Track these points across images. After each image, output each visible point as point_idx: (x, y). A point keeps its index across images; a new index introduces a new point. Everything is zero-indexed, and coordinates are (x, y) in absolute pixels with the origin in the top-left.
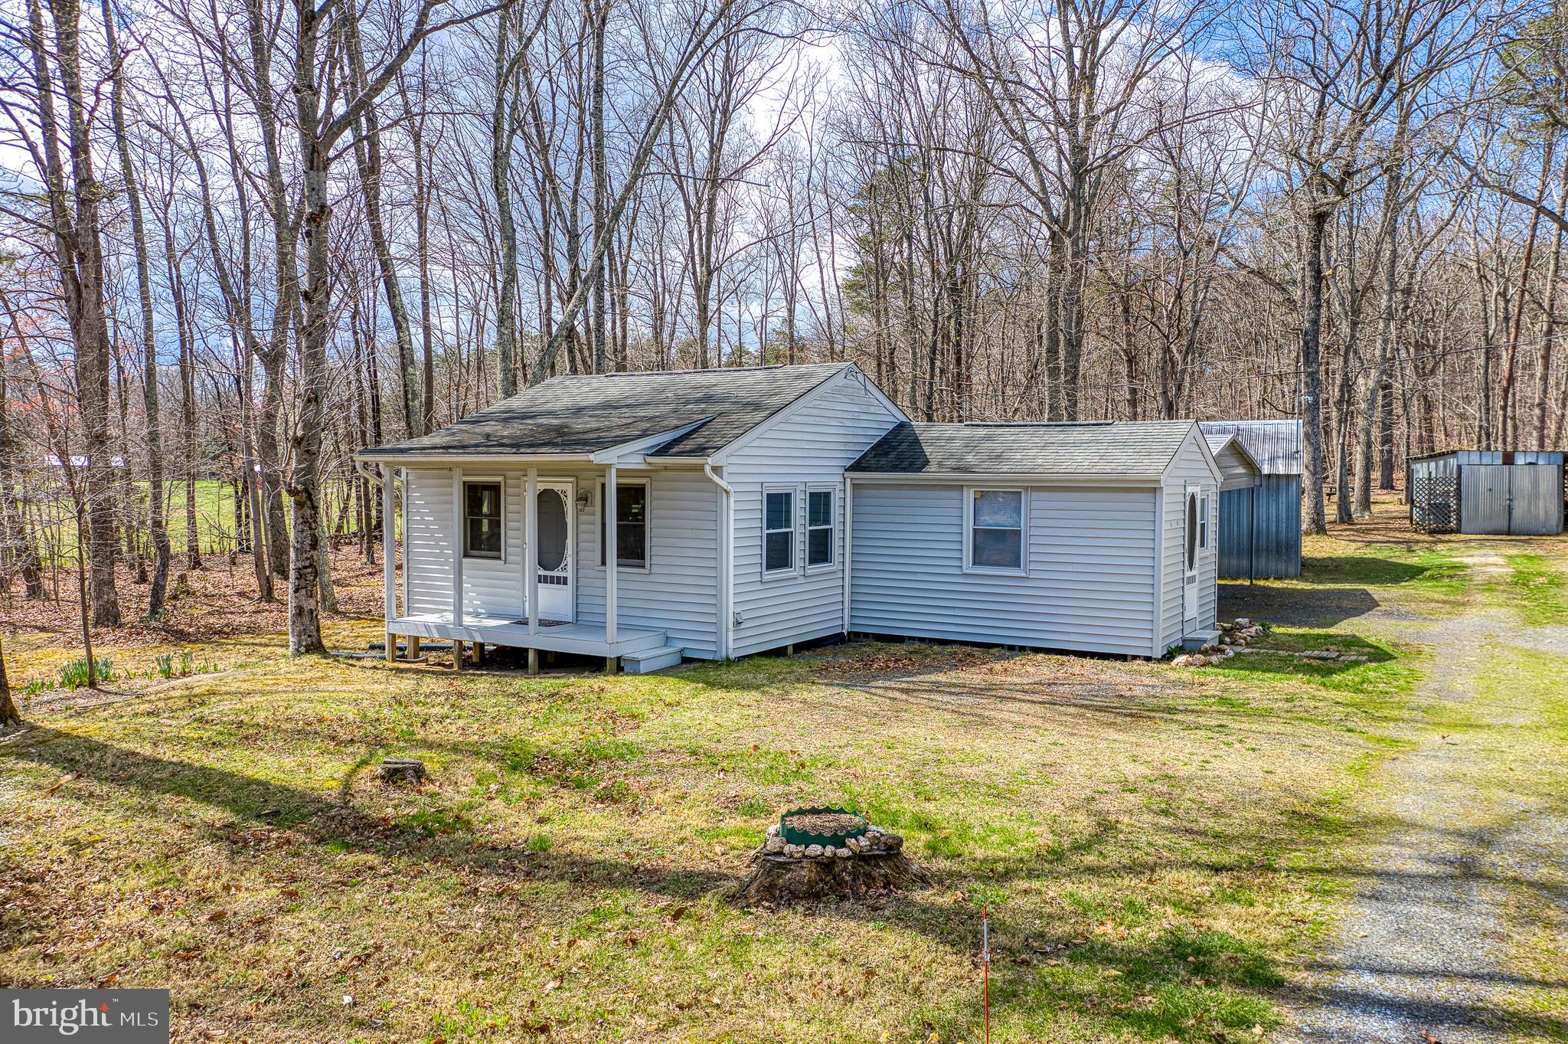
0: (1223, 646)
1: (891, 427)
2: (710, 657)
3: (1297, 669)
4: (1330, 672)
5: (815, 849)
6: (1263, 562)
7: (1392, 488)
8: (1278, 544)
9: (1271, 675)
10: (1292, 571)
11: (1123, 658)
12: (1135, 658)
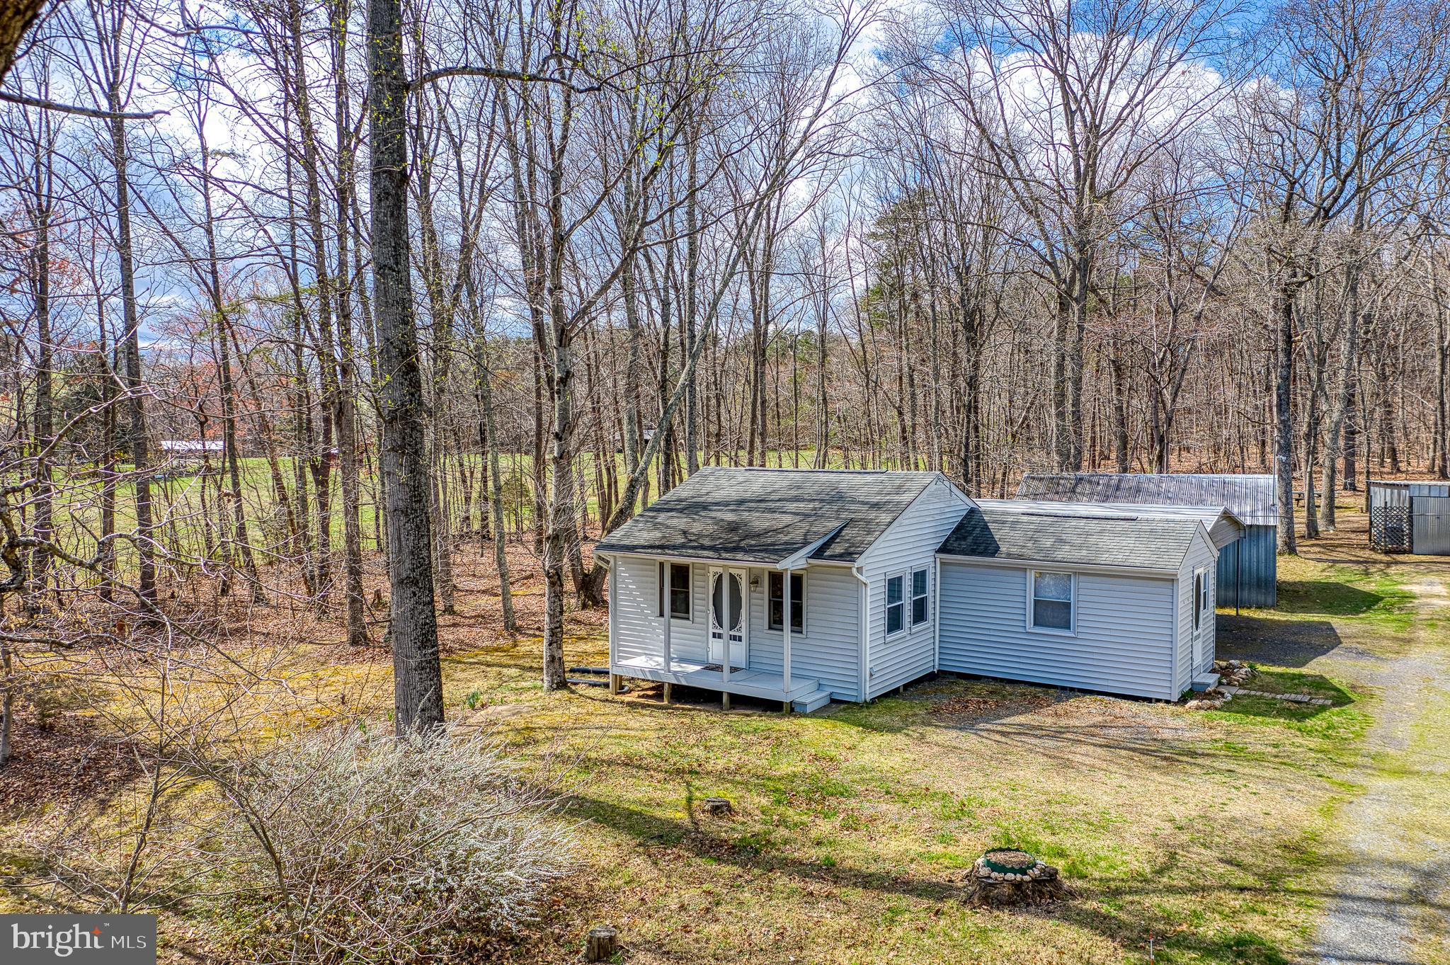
0: (1222, 689)
1: (964, 513)
2: (853, 700)
3: (1280, 714)
4: (1302, 717)
5: (1010, 876)
6: (1246, 594)
7: (1355, 489)
8: (1259, 579)
9: (1259, 719)
10: (1270, 601)
11: (1149, 700)
12: (1158, 701)
